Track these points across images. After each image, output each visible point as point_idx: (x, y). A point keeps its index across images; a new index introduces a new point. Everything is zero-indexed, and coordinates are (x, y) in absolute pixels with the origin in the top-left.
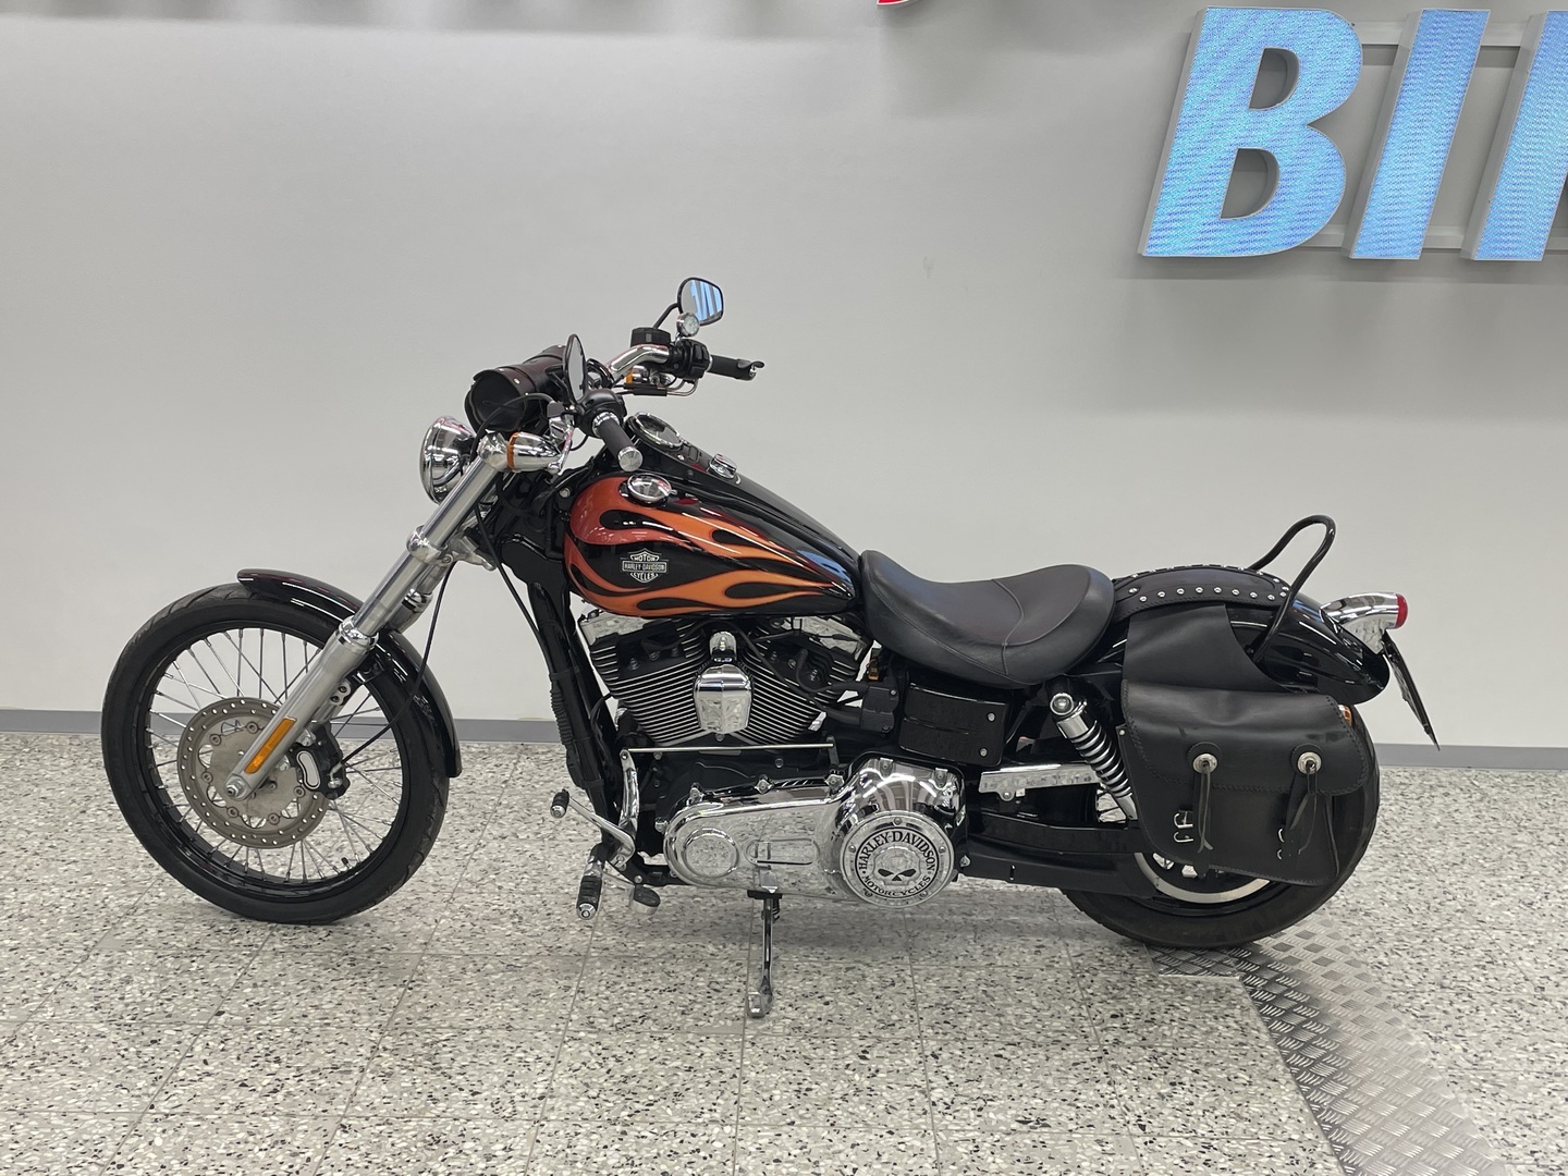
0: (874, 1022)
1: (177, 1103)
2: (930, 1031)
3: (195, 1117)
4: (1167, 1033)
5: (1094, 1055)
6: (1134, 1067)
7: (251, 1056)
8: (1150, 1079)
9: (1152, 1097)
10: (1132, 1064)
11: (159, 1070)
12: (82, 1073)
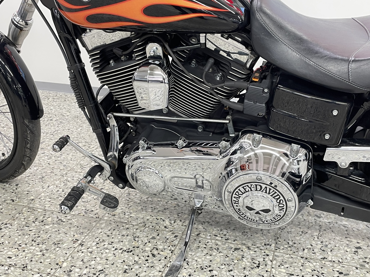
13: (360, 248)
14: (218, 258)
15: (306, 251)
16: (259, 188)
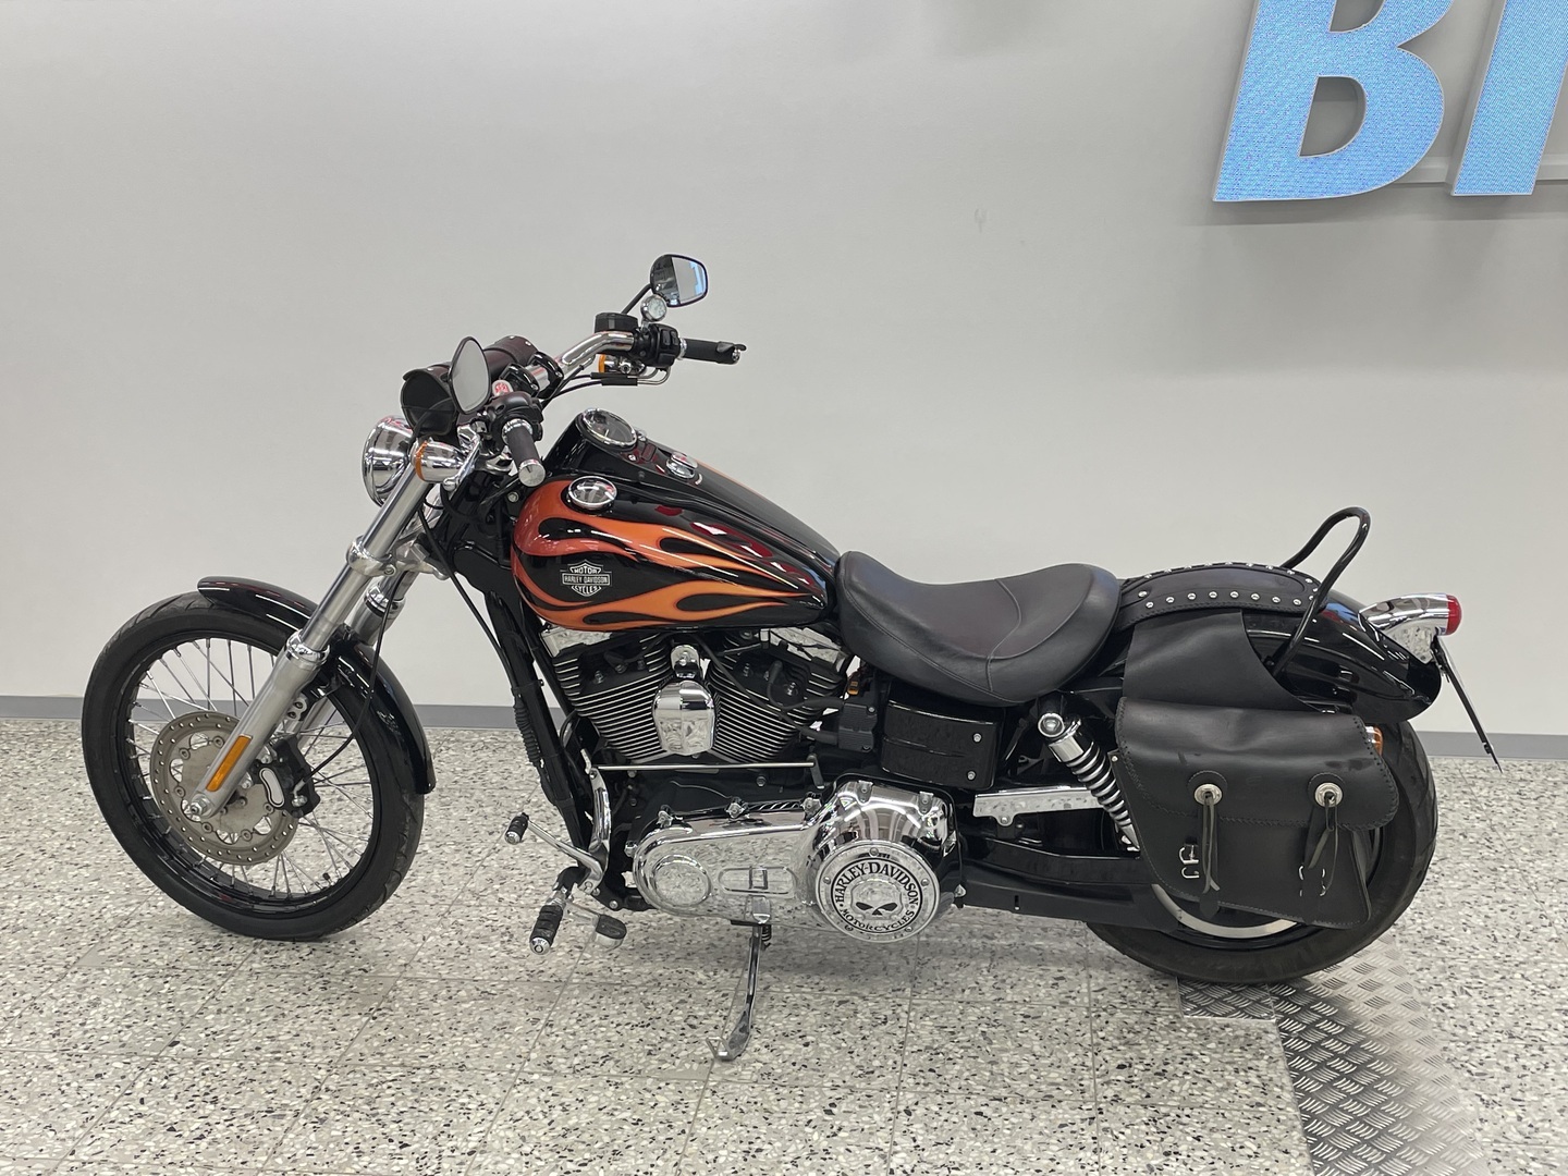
0: (853, 1068)
1: (99, 1149)
2: (911, 1081)
3: (112, 1165)
4: (1176, 1089)
5: (1086, 1115)
6: (1128, 1131)
7: (190, 1094)
8: (1142, 1147)
9: (1140, 1170)
10: (1127, 1127)
11: (93, 1109)
12: (18, 1110)
13: (1062, 978)
14: (812, 1018)
15: (967, 992)
16: (875, 867)
